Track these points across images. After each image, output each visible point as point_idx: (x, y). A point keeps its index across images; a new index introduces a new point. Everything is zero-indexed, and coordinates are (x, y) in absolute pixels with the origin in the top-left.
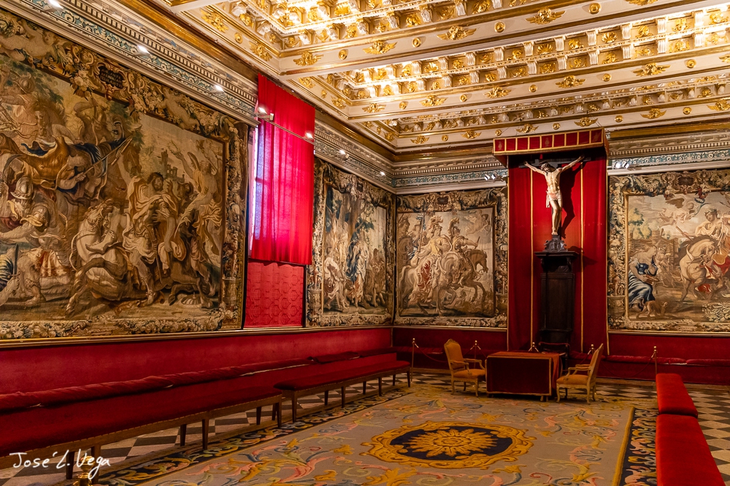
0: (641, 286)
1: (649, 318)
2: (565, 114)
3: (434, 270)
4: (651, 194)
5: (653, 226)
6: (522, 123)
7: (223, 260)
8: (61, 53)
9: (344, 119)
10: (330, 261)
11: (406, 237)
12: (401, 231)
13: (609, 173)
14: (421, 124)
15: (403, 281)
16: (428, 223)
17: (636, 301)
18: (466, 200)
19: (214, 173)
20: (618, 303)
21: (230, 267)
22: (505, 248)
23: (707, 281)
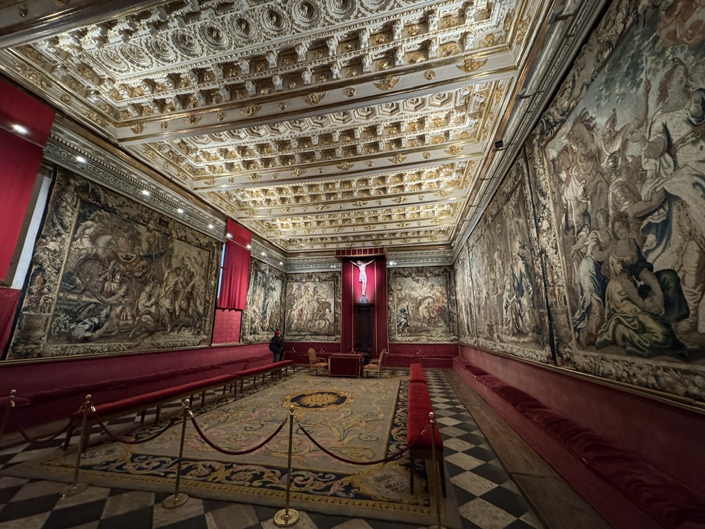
0: (403, 320)
1: (407, 336)
2: (367, 239)
3: (305, 312)
4: (406, 277)
5: (407, 291)
6: (348, 242)
7: (204, 309)
8: (144, 214)
9: (265, 237)
10: (254, 307)
11: (291, 294)
12: (289, 291)
13: (387, 267)
14: (301, 240)
15: (289, 317)
16: (303, 288)
17: (401, 327)
18: (321, 277)
20: (393, 328)
21: (207, 313)
22: (340, 301)
23: (431, 317)
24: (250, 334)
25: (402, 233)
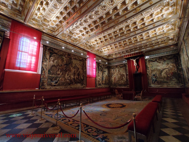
0: (154, 79)
3: (116, 78)
5: (155, 67)
6: (129, 52)
10: (99, 77)
11: (111, 73)
13: (145, 59)
14: (112, 55)
15: (111, 80)
16: (115, 70)
17: (153, 81)
18: (120, 66)
20: (150, 82)
21: (84, 79)
22: (128, 73)
23: (168, 77)
24: (99, 85)
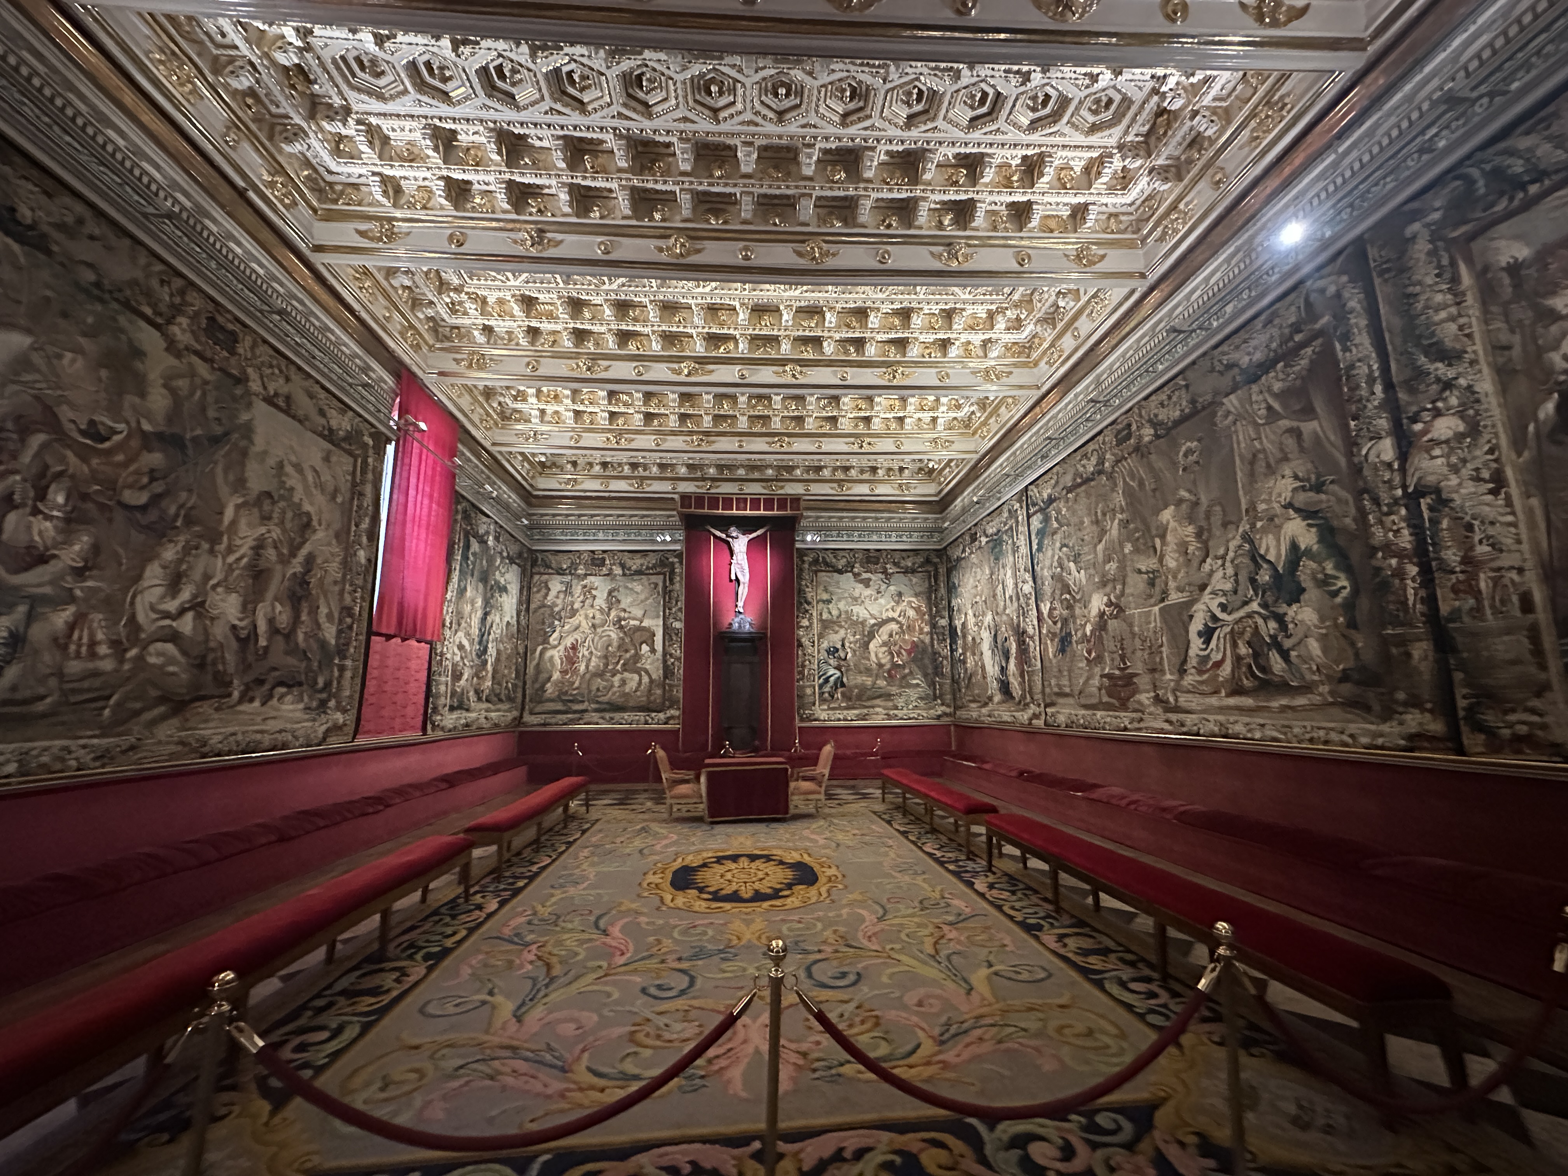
0: (832, 671)
1: (840, 708)
2: (753, 476)
3: (583, 652)
4: (840, 572)
5: (842, 605)
6: (703, 479)
7: (339, 632)
10: (461, 637)
11: (544, 606)
12: (537, 599)
13: (798, 545)
14: (574, 464)
15: (538, 664)
16: (577, 590)
17: (827, 689)
18: (629, 563)
19: (339, 500)
20: (809, 691)
21: (347, 645)
22: (678, 625)
23: (895, 666)
24: (452, 709)
25: (835, 469)
